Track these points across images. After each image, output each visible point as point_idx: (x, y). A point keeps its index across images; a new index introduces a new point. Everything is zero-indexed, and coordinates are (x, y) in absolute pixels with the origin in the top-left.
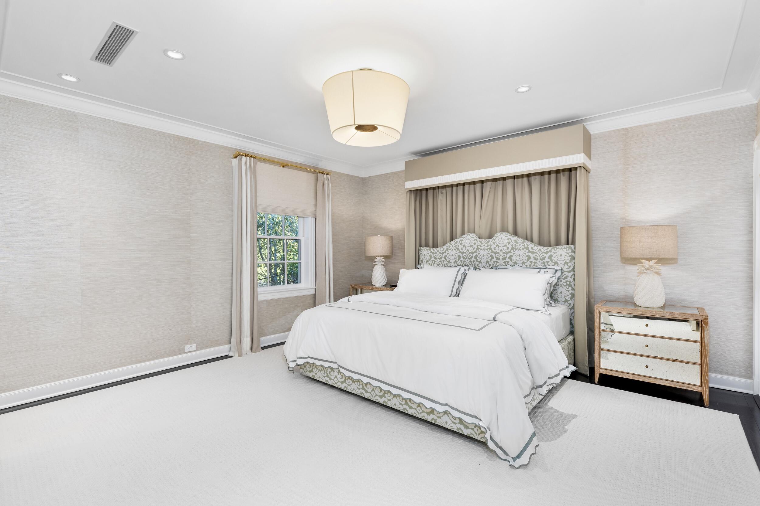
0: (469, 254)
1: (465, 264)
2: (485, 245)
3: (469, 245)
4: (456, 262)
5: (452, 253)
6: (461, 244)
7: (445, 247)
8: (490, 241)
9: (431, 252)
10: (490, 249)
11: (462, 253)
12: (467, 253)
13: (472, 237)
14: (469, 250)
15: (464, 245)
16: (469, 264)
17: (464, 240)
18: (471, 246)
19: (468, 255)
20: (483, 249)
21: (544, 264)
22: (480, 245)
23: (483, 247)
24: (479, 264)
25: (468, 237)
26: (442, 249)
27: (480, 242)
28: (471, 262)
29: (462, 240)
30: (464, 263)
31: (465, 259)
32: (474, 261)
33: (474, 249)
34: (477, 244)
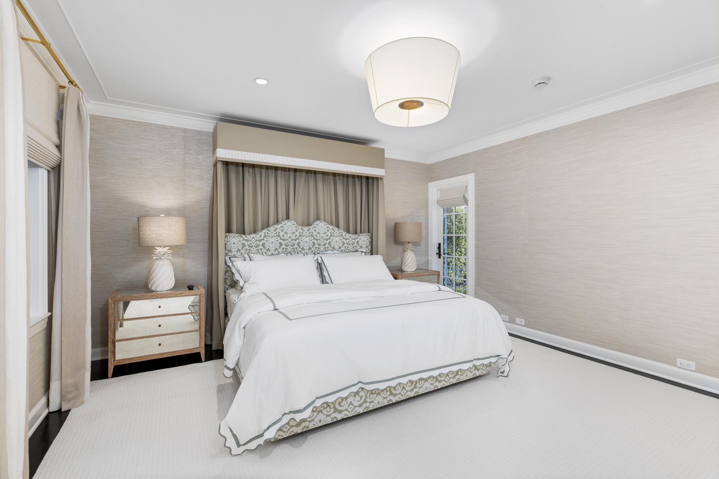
0: (291, 241)
1: (288, 252)
2: (307, 232)
3: (291, 232)
4: (276, 249)
5: (271, 240)
7: (262, 234)
8: (310, 228)
9: (244, 239)
10: (312, 236)
11: (284, 240)
12: (290, 240)
13: (293, 224)
14: (291, 237)
15: (285, 231)
16: (291, 251)
17: (285, 226)
18: (293, 233)
19: (290, 242)
20: (305, 236)
21: (354, 248)
22: (302, 232)
23: (305, 234)
24: (302, 250)
25: (289, 223)
26: (258, 236)
27: (302, 229)
28: (293, 249)
29: (283, 227)
30: (286, 250)
31: (288, 246)
32: (297, 248)
33: (296, 235)
34: (299, 231)
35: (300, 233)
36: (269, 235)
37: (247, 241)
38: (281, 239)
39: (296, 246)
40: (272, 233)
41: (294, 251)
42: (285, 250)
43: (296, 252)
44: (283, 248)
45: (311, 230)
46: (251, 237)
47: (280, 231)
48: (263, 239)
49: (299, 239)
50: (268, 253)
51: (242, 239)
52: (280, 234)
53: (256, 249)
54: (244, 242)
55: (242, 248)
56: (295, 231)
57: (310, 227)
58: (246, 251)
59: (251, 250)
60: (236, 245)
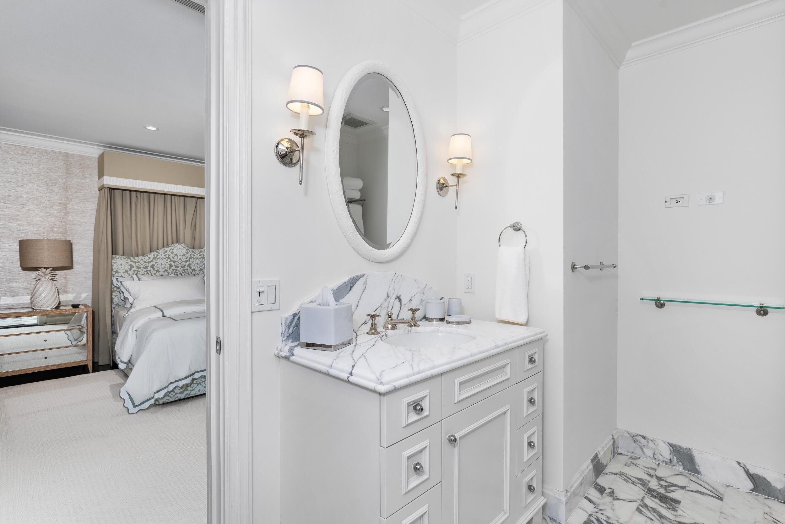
0: (182, 262)
1: (178, 273)
3: (182, 254)
4: (166, 270)
5: (160, 262)
6: (172, 253)
7: (151, 256)
9: (131, 261)
11: (174, 262)
12: (180, 261)
13: (184, 247)
14: (182, 259)
15: (175, 254)
16: (181, 272)
17: (175, 249)
18: (184, 255)
19: (180, 264)
20: (196, 258)
22: (193, 255)
23: (196, 256)
24: (193, 272)
25: (179, 246)
26: (147, 258)
27: (193, 252)
28: (184, 270)
29: (173, 250)
31: (178, 267)
32: (187, 269)
33: (187, 258)
34: (190, 253)
35: (191, 255)
36: (158, 257)
37: (135, 262)
38: (171, 261)
39: (187, 267)
40: (162, 255)
41: (185, 272)
42: (175, 271)
43: (187, 273)
44: (173, 270)
45: (202, 252)
46: (139, 259)
47: (170, 253)
48: (152, 261)
49: (190, 261)
50: (157, 274)
51: (129, 260)
52: (170, 256)
53: (145, 270)
54: (132, 263)
55: (130, 270)
56: (186, 254)
57: (201, 250)
58: (134, 272)
59: (140, 271)
60: (123, 267)
